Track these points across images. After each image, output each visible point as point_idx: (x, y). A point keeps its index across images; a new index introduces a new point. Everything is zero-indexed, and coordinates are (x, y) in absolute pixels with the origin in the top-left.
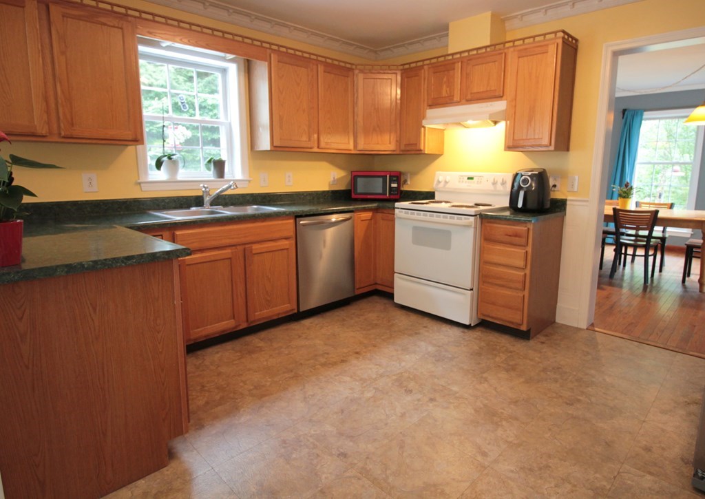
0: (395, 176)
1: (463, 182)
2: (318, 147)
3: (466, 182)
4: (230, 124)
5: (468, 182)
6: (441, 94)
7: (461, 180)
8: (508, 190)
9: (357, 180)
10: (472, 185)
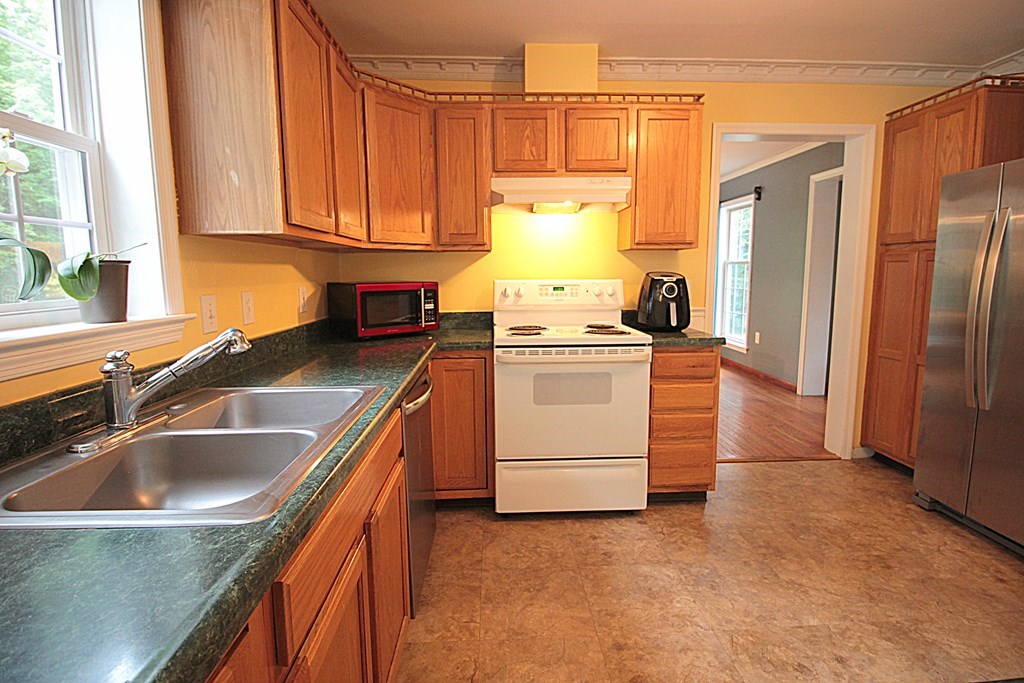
1: (547, 294)
2: (337, 233)
3: (552, 295)
5: (557, 295)
6: (520, 156)
7: (544, 292)
8: (621, 302)
9: (365, 301)
10: (565, 298)
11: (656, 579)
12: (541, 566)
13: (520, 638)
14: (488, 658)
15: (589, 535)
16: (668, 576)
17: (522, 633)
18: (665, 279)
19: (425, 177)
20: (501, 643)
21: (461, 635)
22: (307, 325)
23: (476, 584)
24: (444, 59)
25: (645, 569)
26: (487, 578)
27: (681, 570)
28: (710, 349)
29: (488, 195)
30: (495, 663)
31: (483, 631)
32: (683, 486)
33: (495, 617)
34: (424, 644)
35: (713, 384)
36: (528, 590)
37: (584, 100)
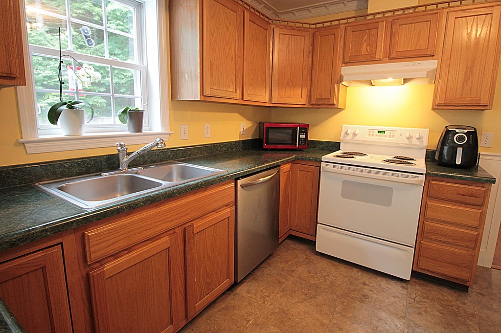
0: (303, 128)
1: (373, 135)
2: (242, 99)
3: (376, 135)
4: (147, 68)
5: (380, 136)
6: (360, 52)
7: (371, 133)
8: (425, 144)
9: (268, 131)
10: (385, 138)
11: (386, 323)
12: (322, 286)
13: (284, 315)
14: (262, 316)
15: (362, 281)
16: (396, 326)
17: (286, 314)
18: (457, 131)
19: (305, 69)
20: (273, 313)
21: (259, 300)
22: (243, 141)
23: (283, 281)
24: (327, 3)
25: (383, 315)
26: (290, 280)
27: (408, 327)
28: (482, 185)
29: (339, 77)
30: (264, 320)
31: (269, 303)
32: (445, 275)
33: (280, 300)
34: (242, 296)
35: (481, 211)
36: (306, 295)
37: (406, 12)
